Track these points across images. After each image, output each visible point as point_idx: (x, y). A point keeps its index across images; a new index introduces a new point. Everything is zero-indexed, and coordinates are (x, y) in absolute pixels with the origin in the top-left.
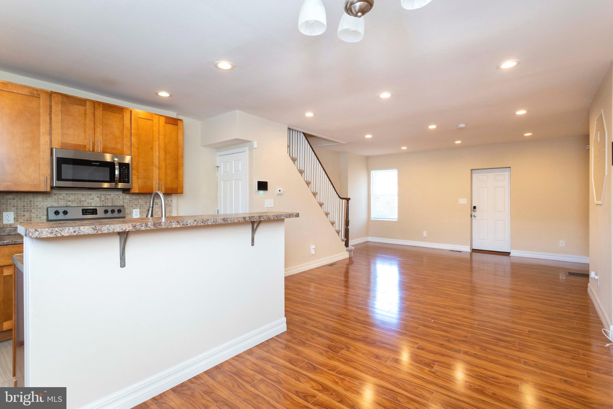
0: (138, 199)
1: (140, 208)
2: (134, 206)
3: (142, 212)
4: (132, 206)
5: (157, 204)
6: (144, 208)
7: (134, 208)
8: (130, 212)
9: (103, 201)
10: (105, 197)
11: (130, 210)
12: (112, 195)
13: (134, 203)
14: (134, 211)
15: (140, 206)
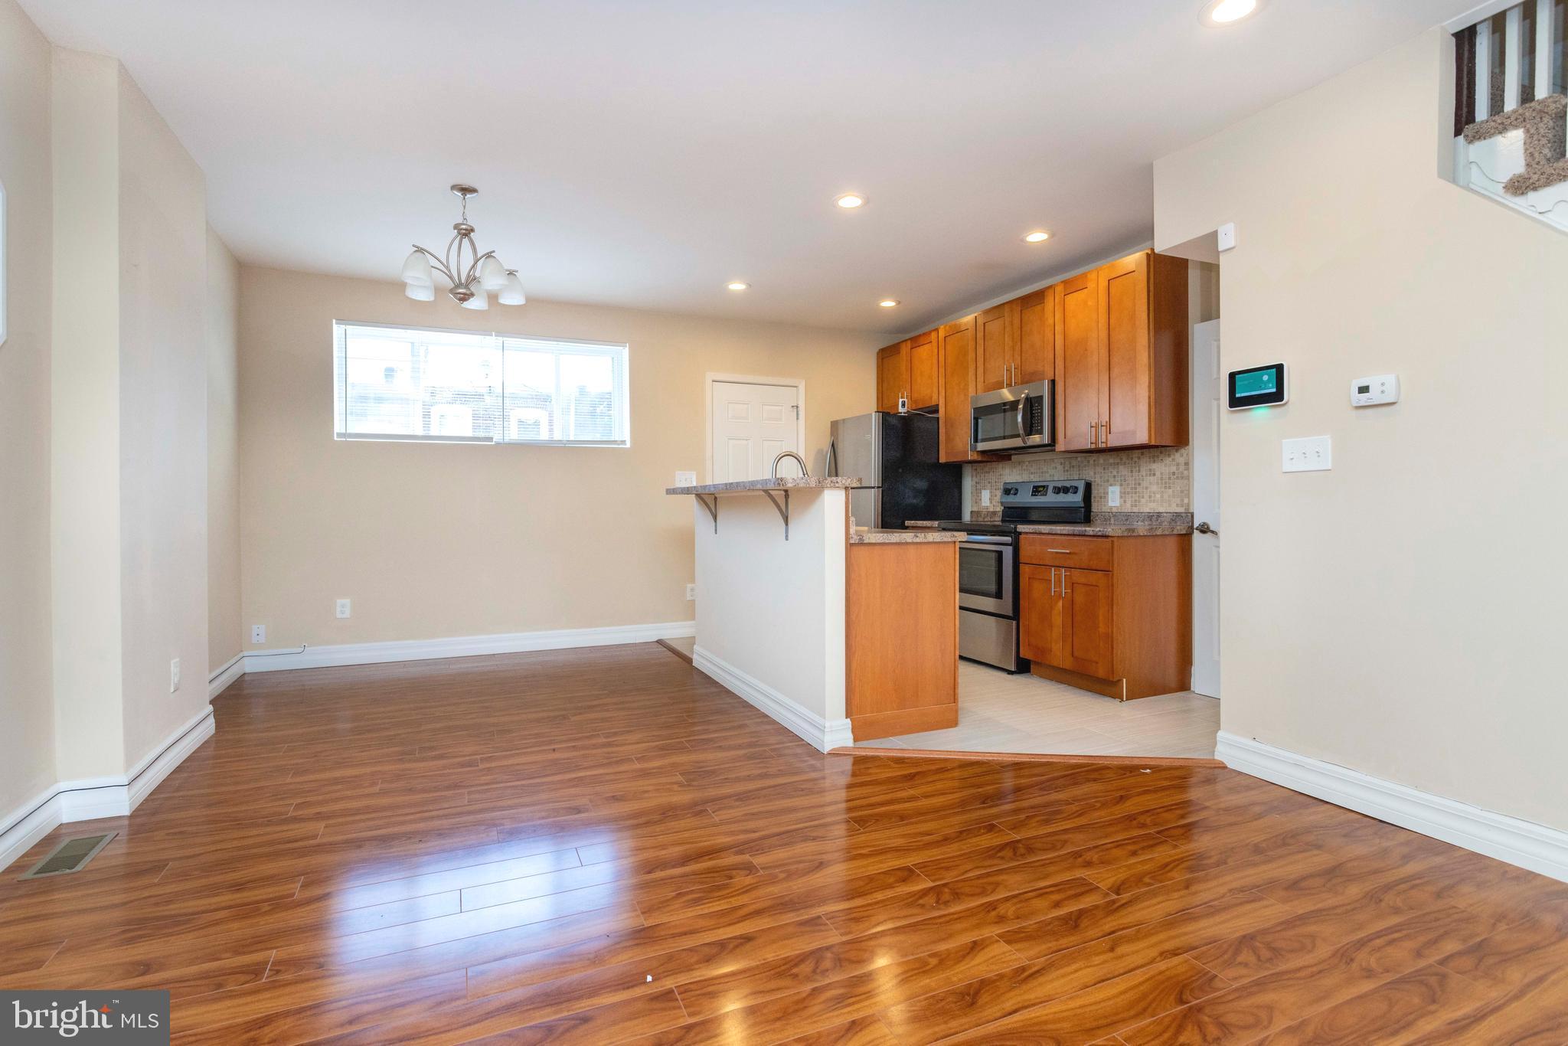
0: (1118, 464)
1: (1121, 485)
2: (1111, 480)
3: (1125, 493)
4: (1108, 481)
5: (1154, 475)
6: (1128, 484)
7: (1111, 485)
8: (1104, 493)
9: (1067, 471)
10: (1070, 463)
11: (1104, 489)
12: (1079, 459)
13: (1111, 472)
14: (1111, 489)
15: (1121, 480)
